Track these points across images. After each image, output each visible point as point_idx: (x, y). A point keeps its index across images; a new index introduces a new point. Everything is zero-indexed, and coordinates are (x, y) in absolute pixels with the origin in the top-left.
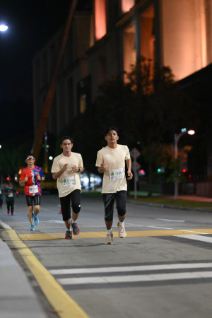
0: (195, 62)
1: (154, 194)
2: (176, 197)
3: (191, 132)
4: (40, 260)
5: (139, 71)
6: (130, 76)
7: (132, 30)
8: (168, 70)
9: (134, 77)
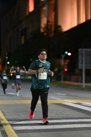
0: (71, 23)
1: (53, 80)
2: (62, 82)
3: (69, 54)
4: (4, 115)
5: (47, 27)
6: (44, 29)
7: (45, 8)
8: (60, 27)
9: (45, 29)
